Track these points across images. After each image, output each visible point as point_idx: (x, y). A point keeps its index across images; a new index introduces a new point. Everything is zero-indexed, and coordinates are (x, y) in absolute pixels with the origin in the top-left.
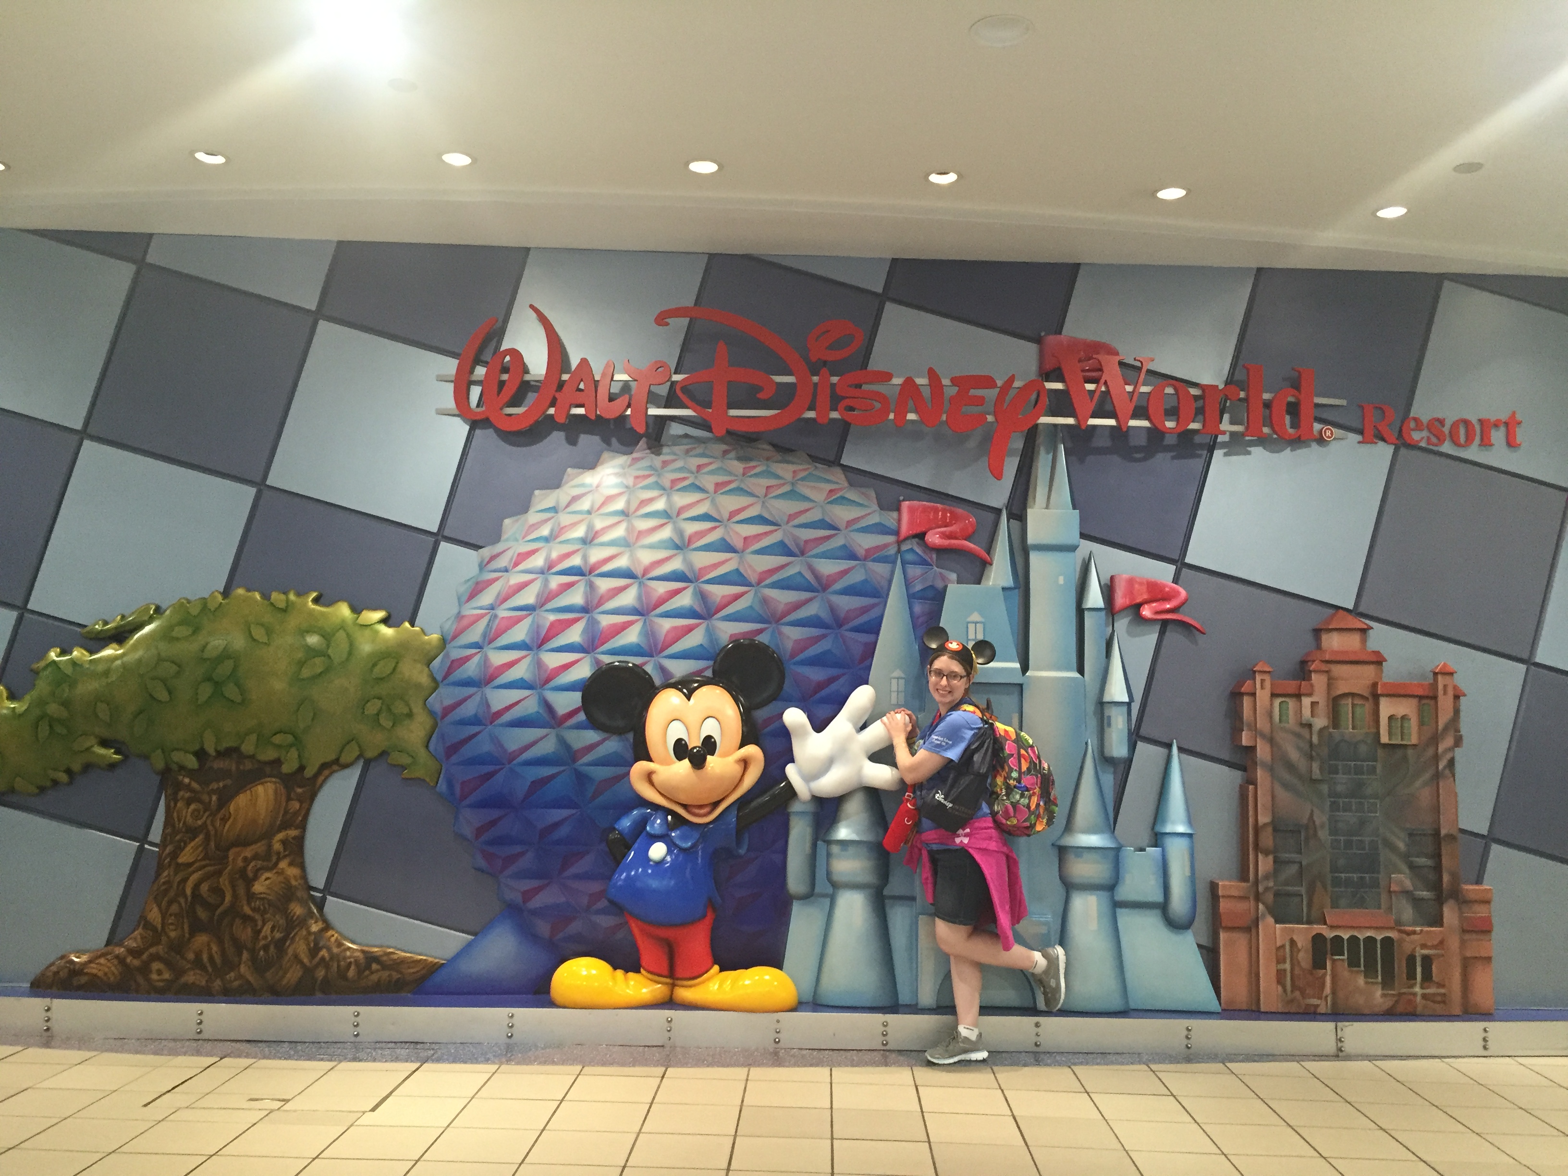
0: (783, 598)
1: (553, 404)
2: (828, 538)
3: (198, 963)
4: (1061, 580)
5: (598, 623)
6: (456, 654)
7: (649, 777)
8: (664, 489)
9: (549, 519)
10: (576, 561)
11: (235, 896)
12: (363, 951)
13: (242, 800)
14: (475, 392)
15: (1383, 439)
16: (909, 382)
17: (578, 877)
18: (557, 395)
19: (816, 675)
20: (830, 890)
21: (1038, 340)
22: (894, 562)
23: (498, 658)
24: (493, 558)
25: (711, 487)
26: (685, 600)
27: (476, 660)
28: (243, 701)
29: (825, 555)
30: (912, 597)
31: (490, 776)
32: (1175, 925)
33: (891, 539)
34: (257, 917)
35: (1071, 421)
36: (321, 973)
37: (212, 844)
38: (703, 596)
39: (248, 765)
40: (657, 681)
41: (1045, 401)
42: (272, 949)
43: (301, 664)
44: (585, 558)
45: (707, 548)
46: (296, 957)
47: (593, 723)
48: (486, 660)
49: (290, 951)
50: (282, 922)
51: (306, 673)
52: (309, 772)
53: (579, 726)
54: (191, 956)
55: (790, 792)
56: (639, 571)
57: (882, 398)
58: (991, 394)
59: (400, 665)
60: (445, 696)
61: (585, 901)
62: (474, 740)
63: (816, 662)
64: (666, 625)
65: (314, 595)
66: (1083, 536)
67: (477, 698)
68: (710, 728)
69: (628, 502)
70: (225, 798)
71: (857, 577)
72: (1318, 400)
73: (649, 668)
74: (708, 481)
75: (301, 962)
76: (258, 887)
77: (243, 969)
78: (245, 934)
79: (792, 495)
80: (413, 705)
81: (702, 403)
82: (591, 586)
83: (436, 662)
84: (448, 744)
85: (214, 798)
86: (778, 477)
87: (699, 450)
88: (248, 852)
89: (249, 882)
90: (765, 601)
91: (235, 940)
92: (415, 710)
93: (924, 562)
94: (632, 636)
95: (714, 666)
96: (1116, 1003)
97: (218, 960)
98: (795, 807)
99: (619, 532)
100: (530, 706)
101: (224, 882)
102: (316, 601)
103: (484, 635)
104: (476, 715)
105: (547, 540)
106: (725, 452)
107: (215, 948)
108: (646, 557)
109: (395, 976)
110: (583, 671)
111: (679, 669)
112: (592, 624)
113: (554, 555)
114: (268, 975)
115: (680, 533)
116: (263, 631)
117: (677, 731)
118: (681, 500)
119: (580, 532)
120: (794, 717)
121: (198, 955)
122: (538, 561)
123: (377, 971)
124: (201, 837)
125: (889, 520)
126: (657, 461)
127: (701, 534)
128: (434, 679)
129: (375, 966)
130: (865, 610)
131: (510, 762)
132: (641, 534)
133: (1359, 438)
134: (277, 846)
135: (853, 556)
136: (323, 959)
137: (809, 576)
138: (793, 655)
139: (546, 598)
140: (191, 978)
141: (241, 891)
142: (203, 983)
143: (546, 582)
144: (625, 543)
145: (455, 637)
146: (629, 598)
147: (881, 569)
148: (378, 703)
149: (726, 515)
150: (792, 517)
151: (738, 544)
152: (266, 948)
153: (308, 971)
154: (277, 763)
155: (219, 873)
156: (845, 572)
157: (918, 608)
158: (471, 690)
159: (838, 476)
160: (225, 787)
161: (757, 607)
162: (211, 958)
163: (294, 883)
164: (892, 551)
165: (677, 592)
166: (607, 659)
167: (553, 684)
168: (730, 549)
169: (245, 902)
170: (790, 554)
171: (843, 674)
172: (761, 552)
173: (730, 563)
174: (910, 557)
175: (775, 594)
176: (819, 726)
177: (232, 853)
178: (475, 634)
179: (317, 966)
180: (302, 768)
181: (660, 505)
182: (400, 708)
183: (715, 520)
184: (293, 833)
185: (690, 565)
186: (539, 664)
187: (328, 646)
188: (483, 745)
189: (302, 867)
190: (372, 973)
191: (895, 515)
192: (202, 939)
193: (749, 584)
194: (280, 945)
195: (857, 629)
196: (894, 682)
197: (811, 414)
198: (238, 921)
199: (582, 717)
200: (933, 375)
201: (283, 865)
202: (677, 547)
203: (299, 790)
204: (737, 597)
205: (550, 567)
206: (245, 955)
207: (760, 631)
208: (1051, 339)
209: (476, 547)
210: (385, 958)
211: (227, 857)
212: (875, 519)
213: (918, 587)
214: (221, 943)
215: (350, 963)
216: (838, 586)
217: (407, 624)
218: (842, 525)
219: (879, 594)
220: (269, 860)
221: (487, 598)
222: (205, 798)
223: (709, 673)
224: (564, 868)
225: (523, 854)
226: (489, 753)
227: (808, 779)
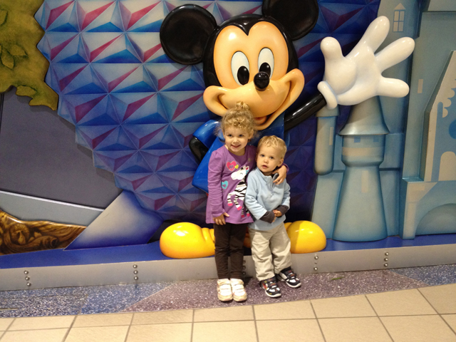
7: (218, 98)
12: (26, 225)
17: (171, 170)
19: (340, 10)
20: (343, 167)
23: (88, 6)
27: (71, 8)
31: (95, 102)
40: (219, 21)
47: (170, 57)
48: (79, 8)
53: (160, 61)
59: (10, 15)
60: (52, 41)
61: (177, 185)
62: (82, 72)
67: (77, 40)
68: (266, 57)
73: (211, 10)
80: (27, 49)
83: (40, 12)
84: (60, 78)
92: (29, 53)
95: (263, 5)
98: (323, 113)
100: (119, 46)
104: (77, 55)
109: (52, 239)
110: (159, 14)
111: (235, 9)
117: (239, 61)
120: (330, 45)
123: (38, 237)
128: (40, 28)
129: (36, 234)
131: (110, 90)
158: (71, 34)
166: (176, 4)
167: (134, 27)
171: (361, 9)
182: (17, 51)
186: (122, 10)
188: (86, 77)
190: (35, 238)
196: (397, 13)
199: (161, 52)
210: (43, 228)
215: (19, 233)
223: (258, 12)
224: (160, 164)
225: (129, 156)
226: (93, 84)
227: (337, 92)
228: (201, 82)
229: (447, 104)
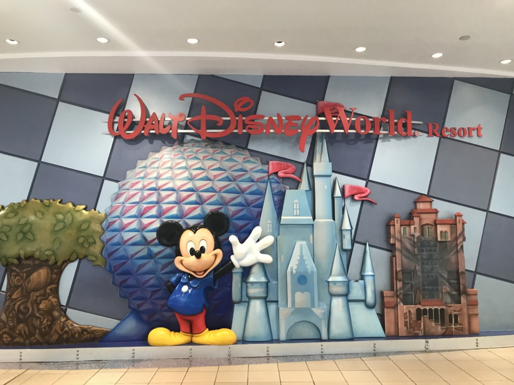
0: (228, 196)
1: (143, 129)
2: (244, 174)
3: (20, 335)
4: (326, 187)
5: (162, 207)
6: (110, 220)
7: (181, 262)
8: (184, 159)
9: (143, 171)
10: (153, 185)
11: (33, 309)
12: (80, 327)
13: (35, 275)
14: (116, 126)
15: (436, 135)
16: (271, 118)
17: (157, 299)
18: (145, 126)
19: (241, 223)
20: (247, 300)
21: (316, 103)
22: (267, 183)
23: (126, 221)
24: (123, 185)
25: (202, 158)
26: (194, 198)
27: (118, 221)
28: (34, 240)
29: (242, 181)
30: (273, 195)
31: (124, 263)
32: (370, 307)
33: (266, 174)
34: (41, 317)
35: (328, 131)
36: (65, 336)
37: (24, 292)
38: (200, 197)
39: (37, 262)
40: (184, 227)
41: (318, 124)
42: (47, 328)
43: (55, 225)
44: (157, 184)
45: (201, 179)
46: (56, 330)
47: (161, 243)
48: (122, 221)
49: (54, 329)
50: (51, 318)
51: (57, 228)
52: (59, 264)
53: (156, 245)
54: (18, 332)
55: (233, 266)
56: (176, 189)
57: (261, 125)
58: (299, 122)
59: (91, 224)
60: (108, 235)
61: (160, 307)
62: (118, 251)
63: (240, 218)
64: (187, 207)
65: (59, 200)
66: (333, 171)
67: (119, 235)
68: (203, 244)
69: (172, 164)
70: (29, 274)
71: (254, 188)
72: (413, 122)
73: (181, 223)
74: (201, 156)
75: (58, 333)
76: (42, 306)
77: (37, 336)
78: (37, 323)
79: (231, 160)
80: (95, 239)
81: (198, 127)
82: (159, 194)
83: (104, 223)
84: (109, 252)
85: (25, 274)
86: (226, 154)
87: (197, 145)
88: (37, 294)
89: (38, 304)
90: (222, 198)
91: (33, 326)
92: (96, 241)
93: (278, 182)
94: (175, 212)
95: (204, 221)
96: (349, 336)
97: (27, 332)
98: (234, 271)
99: (169, 174)
100: (138, 237)
101: (29, 305)
102: (60, 202)
103: (121, 213)
104: (118, 242)
105: (143, 178)
106: (206, 146)
107: (26, 329)
108: (179, 183)
109: (93, 336)
110: (157, 224)
111: (192, 223)
112: (160, 207)
113: (145, 183)
114: (46, 337)
115: (191, 174)
116: (41, 214)
117: (191, 245)
118: (191, 162)
119: (155, 175)
120: (233, 239)
121: (20, 331)
122: (140, 186)
123: (86, 334)
124: (20, 289)
125: (265, 168)
126: (182, 149)
127: (199, 175)
128: (103, 229)
129: (85, 333)
130: (257, 200)
131: (131, 258)
132: (177, 175)
133: (427, 135)
134: (48, 291)
135: (253, 181)
136: (66, 331)
137: (237, 188)
138: (232, 216)
139: (142, 199)
140: (17, 340)
141: (36, 308)
142: (22, 342)
143: (143, 193)
144: (171, 179)
145: (110, 214)
146: (173, 198)
147: (263, 185)
148: (83, 238)
149: (207, 168)
150: (231, 168)
151: (212, 178)
152: (45, 328)
153: (60, 336)
154: (47, 261)
155: (27, 302)
156: (249, 187)
157: (276, 199)
158: (116, 233)
159: (247, 153)
160: (29, 270)
161: (219, 200)
162: (25, 332)
163: (55, 304)
164: (267, 178)
165: (190, 195)
166: (165, 220)
167: (146, 230)
168: (209, 179)
169: (36, 312)
170: (231, 181)
171: (250, 223)
172: (220, 180)
173: (209, 185)
174: (272, 181)
175: (225, 195)
176: (242, 241)
177: (31, 294)
178: (117, 213)
179: (63, 334)
180: (56, 263)
181: (183, 164)
182: (91, 240)
183: (203, 169)
184: (54, 286)
185: (194, 185)
186: (141, 223)
187: (64, 219)
188: (121, 253)
189: (58, 298)
190: (84, 335)
191: (267, 166)
192: (21, 326)
193: (217, 192)
194: (50, 326)
195: (254, 207)
196: (268, 224)
197: (236, 131)
198: (34, 319)
199: (157, 241)
200: (279, 116)
201: (50, 298)
202: (190, 179)
203: (55, 271)
204: (213, 196)
205: (144, 188)
206: (37, 331)
207: (221, 208)
208: (320, 103)
209: (117, 181)
210: (89, 330)
211: (30, 296)
212: (260, 167)
213: (276, 191)
214: (28, 326)
215: (76, 332)
216: (248, 191)
217: (93, 210)
218: (248, 170)
219: (262, 194)
220: (45, 296)
221: (122, 199)
222: (21, 275)
223: (202, 224)
224: (151, 296)
225: (137, 291)
226: (123, 255)
227: (239, 260)
228: (174, 255)
229: (295, 267)
